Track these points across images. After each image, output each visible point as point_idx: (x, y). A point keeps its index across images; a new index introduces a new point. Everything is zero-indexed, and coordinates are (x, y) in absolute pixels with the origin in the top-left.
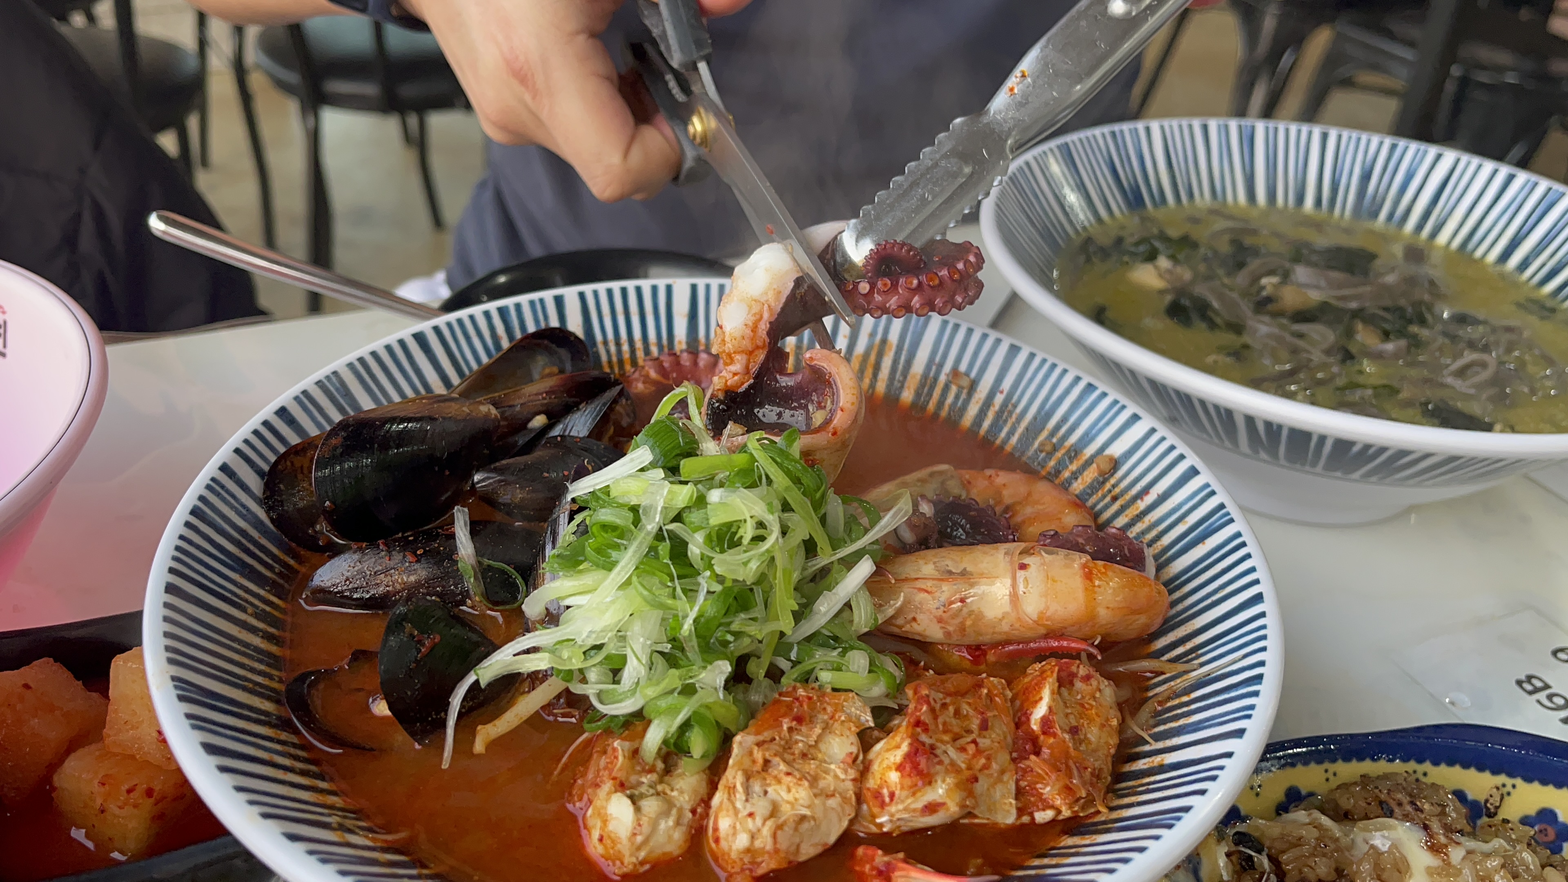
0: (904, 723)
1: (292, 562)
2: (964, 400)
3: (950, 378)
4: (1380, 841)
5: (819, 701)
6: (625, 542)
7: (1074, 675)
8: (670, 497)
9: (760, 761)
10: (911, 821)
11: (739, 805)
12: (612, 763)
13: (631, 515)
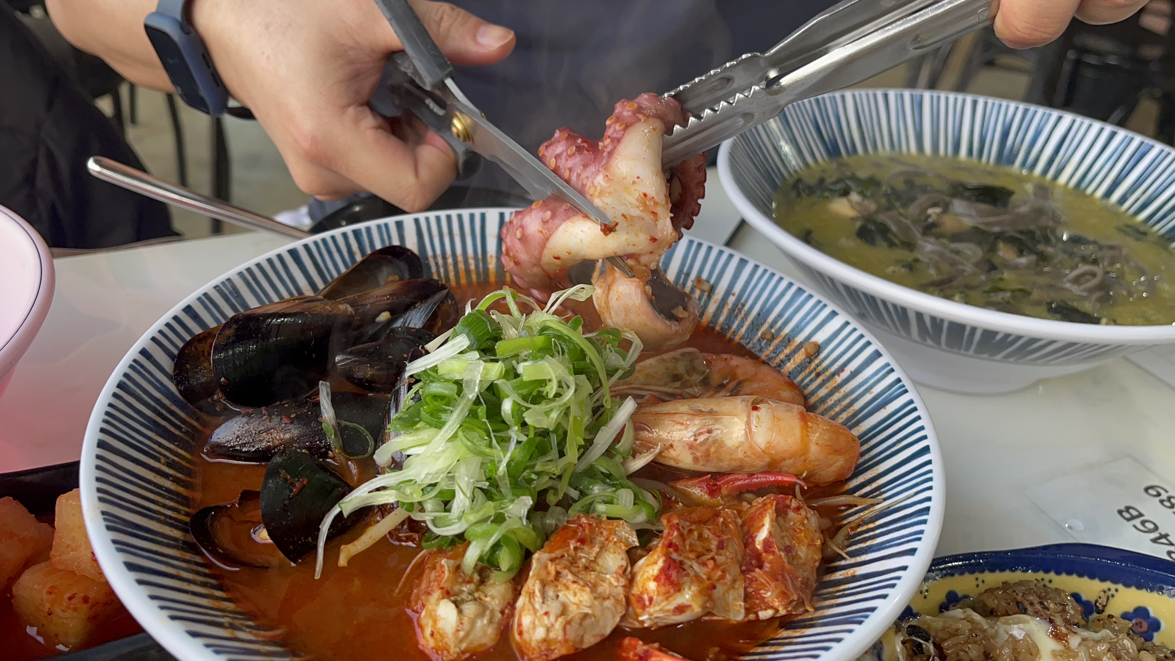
0: (660, 545)
1: (195, 423)
2: (705, 300)
3: (695, 284)
4: (1017, 632)
5: (597, 526)
6: (451, 409)
7: (787, 507)
8: (485, 372)
9: (553, 573)
10: (665, 619)
11: (537, 606)
12: (440, 576)
13: (455, 387)
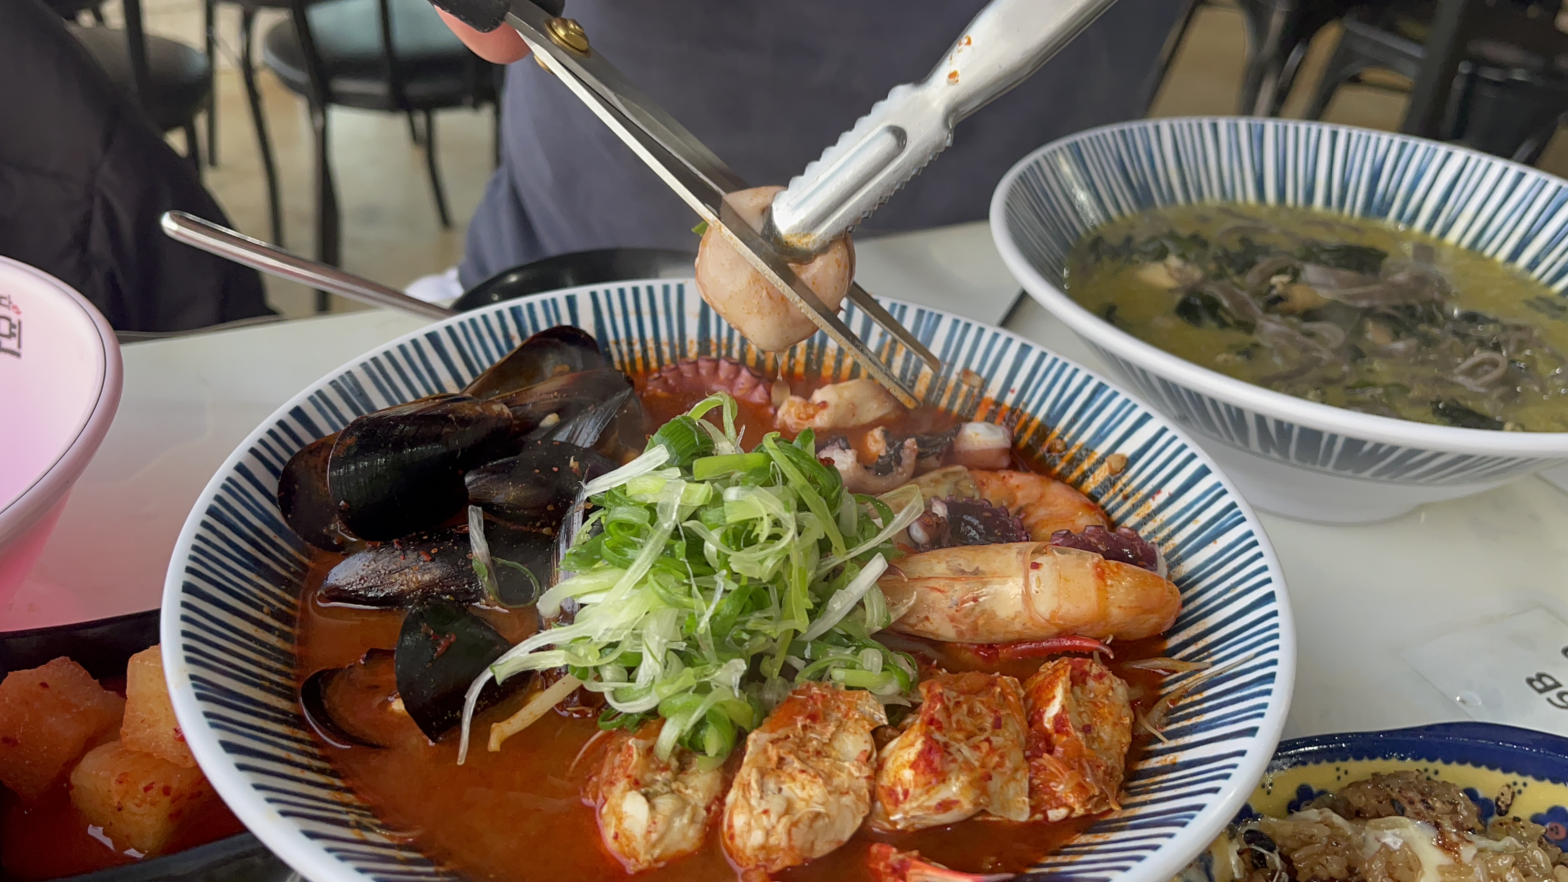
0: (918, 722)
1: (306, 561)
3: (961, 377)
4: (1392, 839)
5: (833, 699)
6: (641, 541)
7: (1086, 674)
8: (686, 495)
9: (775, 759)
10: (925, 819)
11: (754, 802)
12: (626, 761)
13: (647, 513)
